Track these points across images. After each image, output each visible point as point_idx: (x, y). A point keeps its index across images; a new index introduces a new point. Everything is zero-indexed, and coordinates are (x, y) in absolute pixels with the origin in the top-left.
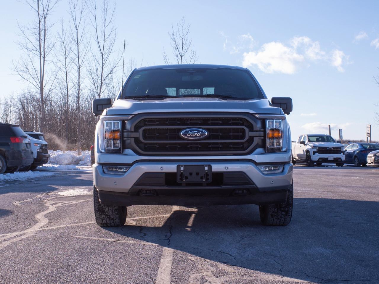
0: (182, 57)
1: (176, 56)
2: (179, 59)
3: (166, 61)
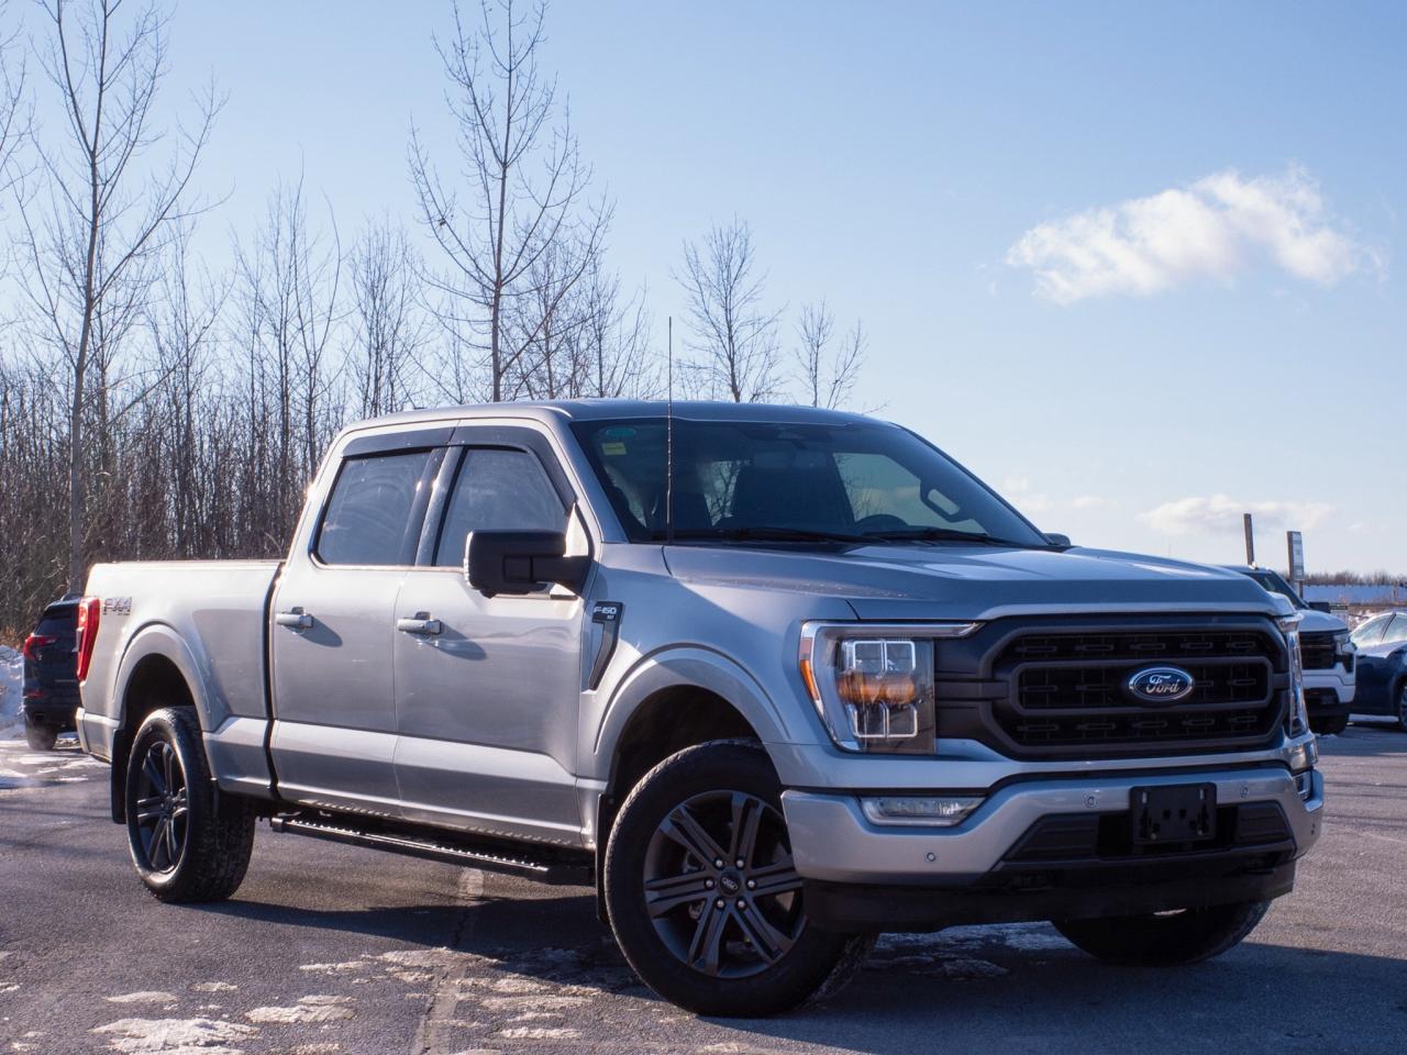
0: (508, 170)
1: (474, 164)
2: (489, 179)
3: (425, 189)
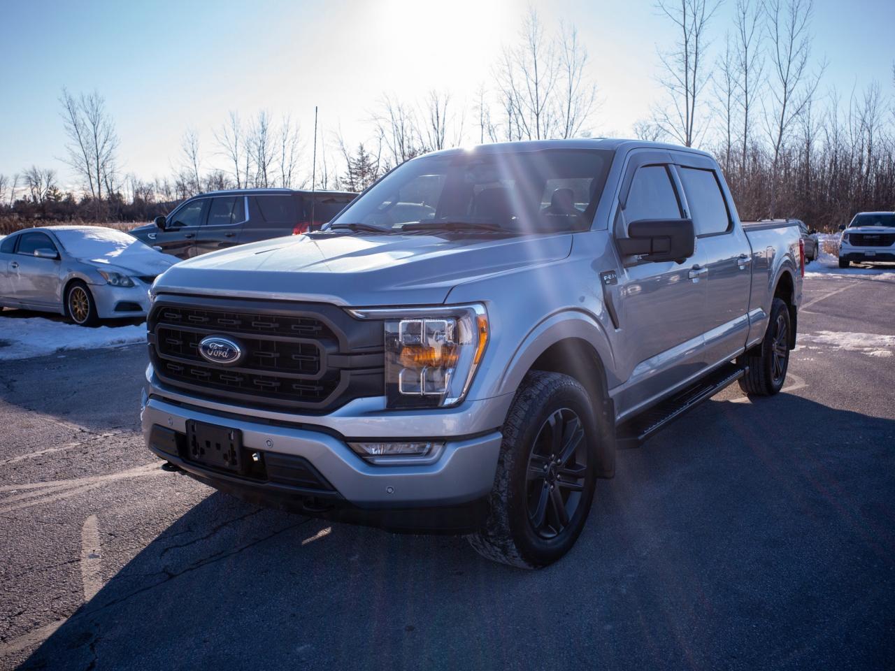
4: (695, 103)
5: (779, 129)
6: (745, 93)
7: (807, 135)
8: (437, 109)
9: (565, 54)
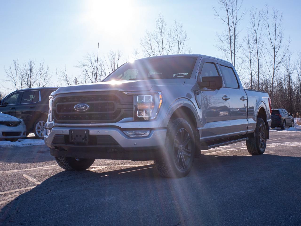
4: (235, 57)
5: (273, 69)
6: (257, 53)
7: (289, 73)
8: (114, 61)
9: (176, 35)
